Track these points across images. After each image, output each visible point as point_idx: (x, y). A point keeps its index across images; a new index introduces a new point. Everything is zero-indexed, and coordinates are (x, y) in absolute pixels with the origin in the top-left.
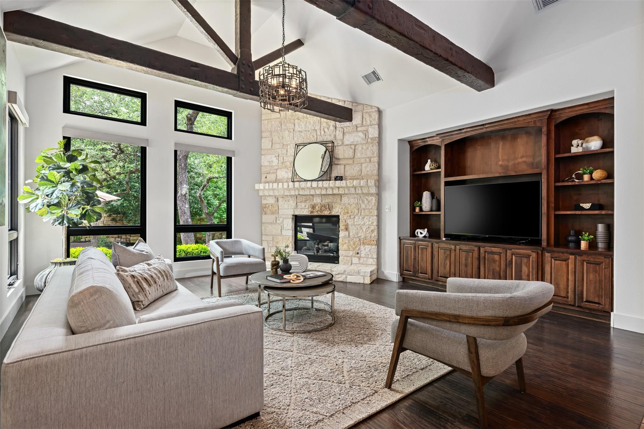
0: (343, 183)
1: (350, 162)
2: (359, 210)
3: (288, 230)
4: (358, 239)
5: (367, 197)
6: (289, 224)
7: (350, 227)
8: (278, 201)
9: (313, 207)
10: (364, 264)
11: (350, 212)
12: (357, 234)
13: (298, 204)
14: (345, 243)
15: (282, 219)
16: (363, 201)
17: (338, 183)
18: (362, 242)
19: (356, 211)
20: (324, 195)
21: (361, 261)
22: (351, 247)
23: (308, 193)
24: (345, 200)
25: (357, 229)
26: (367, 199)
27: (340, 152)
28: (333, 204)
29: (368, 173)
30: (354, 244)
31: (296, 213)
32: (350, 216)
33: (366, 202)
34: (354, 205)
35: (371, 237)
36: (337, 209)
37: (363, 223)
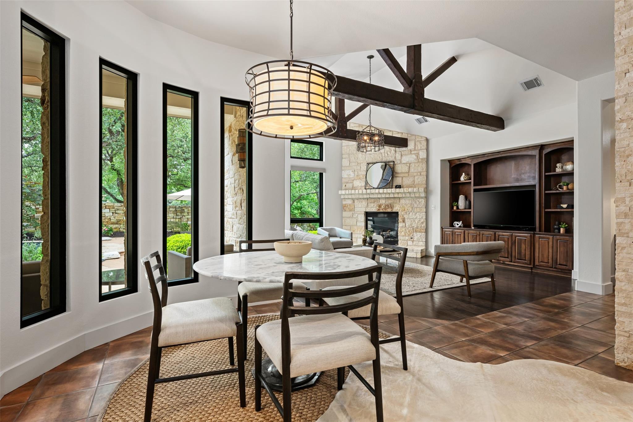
0: (401, 190)
1: (407, 175)
2: (412, 208)
3: (362, 222)
4: (412, 228)
5: (418, 199)
6: (362, 218)
7: (406, 220)
8: (354, 202)
9: (380, 206)
10: (417, 246)
11: (406, 210)
12: (411, 225)
13: (369, 204)
14: (403, 231)
15: (357, 215)
16: (415, 202)
17: (398, 190)
18: (415, 230)
19: (411, 209)
20: (388, 198)
21: (414, 244)
22: (406, 234)
23: (376, 197)
24: (402, 201)
25: (411, 221)
26: (418, 201)
27: (399, 168)
28: (394, 204)
29: (419, 183)
30: (409, 231)
31: (368, 210)
32: (406, 212)
33: (418, 203)
34: (409, 205)
35: (421, 227)
36: (397, 207)
37: (415, 217)
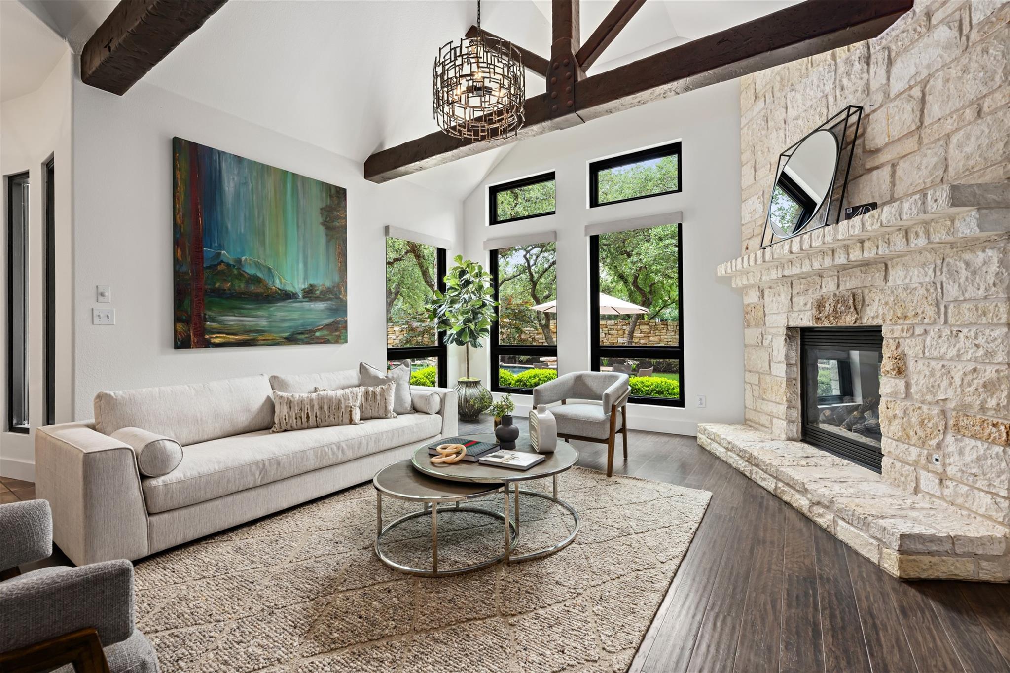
1: (911, 145)
2: (937, 305)
4: (935, 410)
5: (967, 256)
6: (780, 348)
7: (911, 364)
8: (763, 298)
9: (820, 306)
11: (911, 314)
12: (932, 389)
14: (895, 416)
15: (770, 337)
16: (953, 274)
18: (951, 422)
19: (930, 311)
20: (843, 268)
25: (932, 373)
26: (967, 264)
27: (878, 128)
28: (866, 292)
29: (971, 163)
30: (922, 423)
31: (792, 323)
33: (964, 273)
34: (922, 291)
35: (983, 409)
36: (875, 306)
